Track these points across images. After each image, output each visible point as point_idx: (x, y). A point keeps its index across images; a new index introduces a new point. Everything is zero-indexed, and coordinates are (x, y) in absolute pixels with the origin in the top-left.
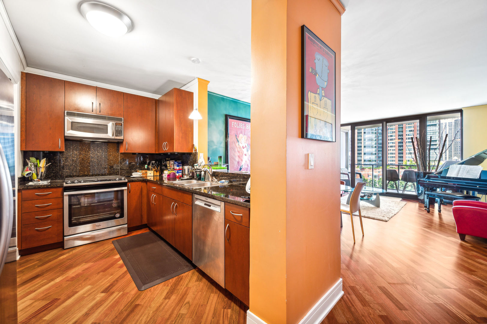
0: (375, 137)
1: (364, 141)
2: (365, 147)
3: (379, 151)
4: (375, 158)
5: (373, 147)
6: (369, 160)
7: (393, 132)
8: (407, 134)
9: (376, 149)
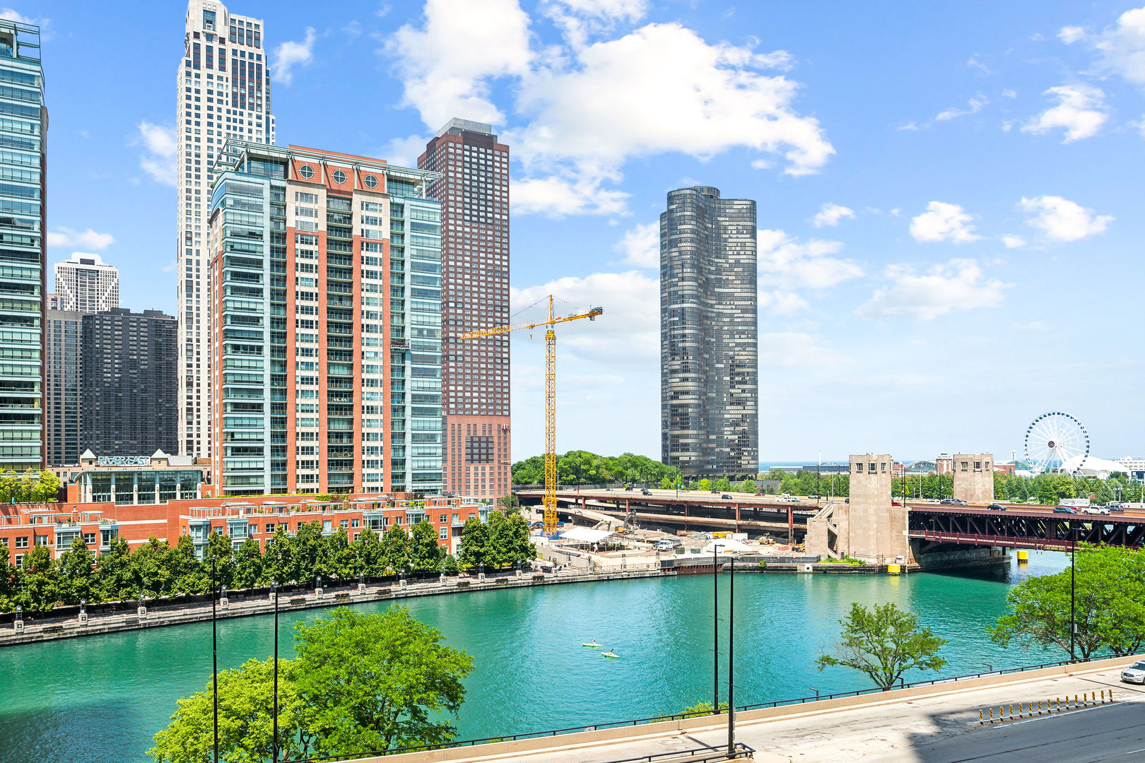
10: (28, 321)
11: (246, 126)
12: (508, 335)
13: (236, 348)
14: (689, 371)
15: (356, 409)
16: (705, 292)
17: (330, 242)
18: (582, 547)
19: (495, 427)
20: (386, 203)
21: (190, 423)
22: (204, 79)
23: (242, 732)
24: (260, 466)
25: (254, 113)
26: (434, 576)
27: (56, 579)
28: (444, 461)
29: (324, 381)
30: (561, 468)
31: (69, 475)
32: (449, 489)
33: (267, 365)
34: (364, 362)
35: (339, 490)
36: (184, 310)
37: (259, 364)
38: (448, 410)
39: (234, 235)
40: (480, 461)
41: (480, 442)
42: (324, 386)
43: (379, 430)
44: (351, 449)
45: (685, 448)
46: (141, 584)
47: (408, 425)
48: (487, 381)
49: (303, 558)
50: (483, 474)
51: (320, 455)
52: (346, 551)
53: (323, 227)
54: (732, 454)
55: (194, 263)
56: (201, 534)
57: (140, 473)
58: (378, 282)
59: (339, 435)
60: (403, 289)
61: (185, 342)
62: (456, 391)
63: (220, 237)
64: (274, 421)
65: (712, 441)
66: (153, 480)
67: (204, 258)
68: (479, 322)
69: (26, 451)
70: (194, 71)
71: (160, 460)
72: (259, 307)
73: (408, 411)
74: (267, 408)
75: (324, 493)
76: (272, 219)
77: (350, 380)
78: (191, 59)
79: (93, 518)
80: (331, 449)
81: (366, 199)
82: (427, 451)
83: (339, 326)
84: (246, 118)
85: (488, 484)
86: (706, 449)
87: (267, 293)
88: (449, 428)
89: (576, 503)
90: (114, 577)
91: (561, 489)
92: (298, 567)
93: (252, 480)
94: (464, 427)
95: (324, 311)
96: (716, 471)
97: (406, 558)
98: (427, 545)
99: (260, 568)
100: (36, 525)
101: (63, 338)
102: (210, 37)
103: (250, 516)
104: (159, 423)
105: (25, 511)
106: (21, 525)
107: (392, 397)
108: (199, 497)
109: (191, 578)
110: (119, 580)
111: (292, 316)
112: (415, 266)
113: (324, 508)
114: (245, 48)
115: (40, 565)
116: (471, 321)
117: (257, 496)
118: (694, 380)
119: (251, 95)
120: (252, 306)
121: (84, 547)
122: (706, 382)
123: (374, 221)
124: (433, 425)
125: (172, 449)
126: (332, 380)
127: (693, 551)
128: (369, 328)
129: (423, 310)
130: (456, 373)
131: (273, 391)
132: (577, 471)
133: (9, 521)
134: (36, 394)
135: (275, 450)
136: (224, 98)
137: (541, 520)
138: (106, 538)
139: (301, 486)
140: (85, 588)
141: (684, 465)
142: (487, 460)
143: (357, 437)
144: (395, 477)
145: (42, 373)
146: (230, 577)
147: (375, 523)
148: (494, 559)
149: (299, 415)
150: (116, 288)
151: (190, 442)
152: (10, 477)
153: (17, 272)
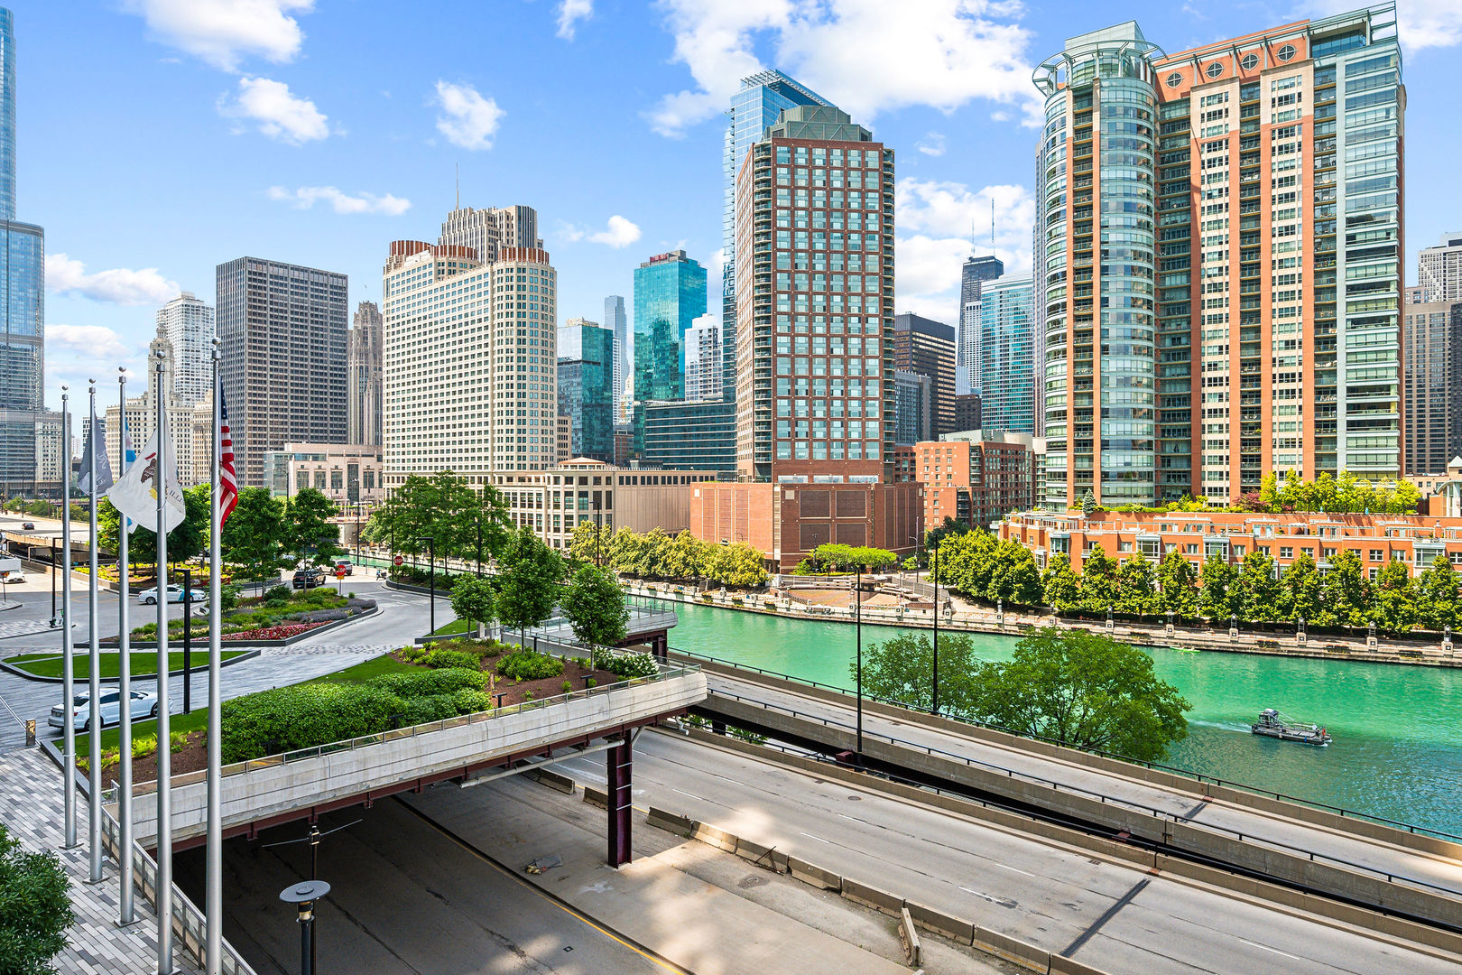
0: (1149, 371)
1: (1102, 385)
2: (1105, 412)
3: (1163, 431)
4: (1149, 465)
5: (1141, 414)
6: (1122, 476)
7: (1221, 348)
8: (1274, 360)
9: (1152, 422)
10: (1384, 320)
27: (1415, 599)
31: (1433, 485)
69: (1382, 459)
79: (1460, 535)
100: (1392, 538)
101: (1427, 333)
105: (1379, 522)
106: (1375, 538)
115: (1396, 582)
121: (1448, 566)
133: (1363, 532)
134: (1393, 397)
145: (1399, 375)
152: (1363, 486)
153: (1372, 271)
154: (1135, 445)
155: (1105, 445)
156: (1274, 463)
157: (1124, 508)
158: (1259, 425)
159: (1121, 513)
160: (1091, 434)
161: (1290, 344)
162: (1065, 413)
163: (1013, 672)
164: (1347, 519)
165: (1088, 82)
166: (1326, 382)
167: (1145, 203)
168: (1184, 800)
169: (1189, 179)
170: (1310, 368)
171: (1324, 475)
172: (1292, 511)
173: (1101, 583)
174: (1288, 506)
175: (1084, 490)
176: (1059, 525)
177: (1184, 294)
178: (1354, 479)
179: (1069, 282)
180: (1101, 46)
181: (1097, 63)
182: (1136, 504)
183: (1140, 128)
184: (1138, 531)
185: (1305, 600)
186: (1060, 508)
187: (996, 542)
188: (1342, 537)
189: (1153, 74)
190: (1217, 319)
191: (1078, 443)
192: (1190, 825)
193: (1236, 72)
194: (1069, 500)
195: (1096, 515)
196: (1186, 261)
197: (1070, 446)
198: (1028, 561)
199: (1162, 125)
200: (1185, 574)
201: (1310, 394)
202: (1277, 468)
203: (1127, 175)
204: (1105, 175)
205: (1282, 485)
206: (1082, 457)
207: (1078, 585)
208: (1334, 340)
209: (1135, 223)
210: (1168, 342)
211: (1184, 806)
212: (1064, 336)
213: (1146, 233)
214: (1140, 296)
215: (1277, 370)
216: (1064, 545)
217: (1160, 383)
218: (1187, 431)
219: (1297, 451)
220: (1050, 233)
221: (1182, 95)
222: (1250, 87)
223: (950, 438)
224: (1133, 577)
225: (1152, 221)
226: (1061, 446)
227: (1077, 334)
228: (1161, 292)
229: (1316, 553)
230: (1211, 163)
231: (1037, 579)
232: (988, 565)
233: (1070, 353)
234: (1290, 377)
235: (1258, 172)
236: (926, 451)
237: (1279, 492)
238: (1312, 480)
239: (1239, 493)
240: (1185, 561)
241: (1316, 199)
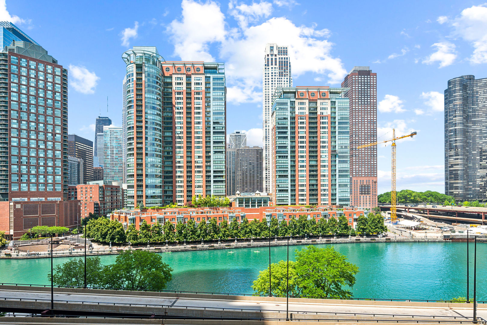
0: (160, 162)
1: (146, 166)
2: (147, 176)
3: (165, 182)
4: (161, 193)
5: (158, 176)
6: (152, 197)
7: (181, 156)
8: (195, 161)
9: (161, 179)
10: (222, 152)
11: (283, 82)
12: (376, 146)
13: (280, 157)
14: (459, 155)
15: (319, 176)
16: (467, 121)
17: (310, 118)
18: (407, 228)
19: (371, 181)
20: (329, 101)
21: (266, 182)
22: (270, 69)
23: (279, 284)
24: (287, 196)
25: (286, 78)
26: (346, 236)
27: (229, 230)
28: (351, 194)
29: (308, 166)
30: (399, 196)
31: (233, 198)
32: (353, 204)
33: (289, 162)
34: (322, 159)
35: (313, 204)
36: (265, 146)
37: (287, 162)
38: (353, 175)
39: (279, 119)
40: (365, 194)
41: (365, 187)
42: (308, 168)
43: (327, 183)
44: (317, 190)
45: (457, 188)
46: (252, 233)
47: (337, 181)
48: (368, 164)
49: (301, 227)
50: (366, 199)
51: (306, 192)
52: (315, 226)
53: (307, 113)
54: (481, 190)
55: (268, 130)
56: (269, 218)
57: (251, 198)
58: (326, 130)
59: (313, 185)
60: (335, 132)
61: (265, 156)
62: (356, 168)
63: (274, 121)
64: (291, 181)
65: (471, 185)
66: (261, 200)
67: (271, 128)
68: (365, 142)
69: (221, 191)
70: (267, 67)
71: (258, 194)
72: (287, 142)
73: (337, 176)
74: (289, 176)
75: (308, 205)
76: (291, 112)
77: (317, 166)
78: (266, 63)
79: (239, 212)
80: (310, 190)
81: (322, 101)
82: (344, 190)
83: (313, 147)
84: (283, 80)
85: (368, 202)
86: (467, 188)
87: (289, 138)
88: (353, 181)
89: (405, 211)
90: (244, 230)
91: (398, 205)
92: (299, 230)
93: (285, 200)
94: (359, 181)
95: (308, 142)
96: (472, 198)
97: (336, 229)
98: (344, 225)
99: (287, 230)
100: (224, 214)
101: (231, 157)
102: (272, 55)
103: (284, 212)
104: (258, 182)
105: (221, 209)
106: (220, 214)
107: (332, 171)
108: (269, 206)
109: (266, 232)
110: (246, 231)
111: (297, 145)
112: (339, 123)
113: (308, 210)
114: (283, 56)
115: (225, 226)
116: (362, 142)
117: (286, 206)
118: (461, 159)
119: (285, 72)
120: (285, 142)
121: (236, 221)
122: (467, 159)
123: (324, 109)
124: (346, 181)
125: (261, 190)
126: (310, 166)
127: (460, 232)
128: (324, 147)
129: (343, 139)
130: (356, 161)
131: (291, 170)
132: (405, 198)
133: (217, 212)
134: (224, 174)
135: (292, 190)
136: (276, 74)
137: (390, 217)
138: (242, 218)
139: (300, 202)
140: (237, 233)
141: (456, 196)
142: (368, 194)
143: (319, 185)
144: (332, 200)
145: (225, 168)
146: (278, 232)
147: (325, 216)
148: (370, 231)
149: (300, 178)
150: (245, 140)
151: (266, 188)
152: (217, 199)
153: (219, 138)
154: (156, 187)
155: (147, 186)
156: (195, 192)
157: (153, 207)
158: (191, 181)
159: (152, 209)
160: (142, 183)
161: (199, 157)
162: (133, 175)
163: (116, 267)
164: (214, 208)
165: (141, 63)
166: (208, 169)
167: (159, 107)
168: (171, 300)
169: (172, 102)
170: (204, 165)
171: (208, 196)
172: (200, 207)
173: (146, 233)
174: (199, 205)
175: (140, 202)
176: (132, 214)
177: (171, 139)
178: (215, 197)
179: (135, 130)
180: (145, 52)
181: (144, 57)
182: (156, 206)
183: (157, 82)
184: (157, 215)
185: (203, 233)
186: (132, 208)
187: (109, 221)
188: (212, 214)
189: (161, 66)
190: (180, 147)
191: (138, 186)
192: (173, 307)
193: (185, 72)
194: (135, 205)
195: (144, 210)
196: (171, 128)
197: (135, 186)
198: (121, 227)
199: (164, 83)
200: (171, 228)
201: (204, 172)
202: (196, 194)
203: (153, 97)
204: (146, 96)
205: (197, 199)
206: (139, 190)
207: (138, 234)
208: (210, 157)
209: (156, 114)
210: (166, 153)
211: (171, 302)
212: (133, 148)
213: (159, 117)
214: (157, 138)
215: (196, 165)
216: (133, 221)
217: (164, 167)
218: (172, 182)
219: (201, 189)
220: (128, 112)
221: (170, 75)
222: (189, 77)
223: (91, 183)
224: (156, 230)
225: (161, 114)
226: (132, 187)
227: (138, 148)
228: (164, 137)
229: (206, 219)
230: (178, 98)
231: (124, 233)
232: (106, 230)
233: (135, 154)
234: (199, 167)
235: (191, 104)
236: (82, 188)
237: (197, 201)
238: (205, 198)
239: (186, 202)
240: (171, 224)
241: (206, 115)
